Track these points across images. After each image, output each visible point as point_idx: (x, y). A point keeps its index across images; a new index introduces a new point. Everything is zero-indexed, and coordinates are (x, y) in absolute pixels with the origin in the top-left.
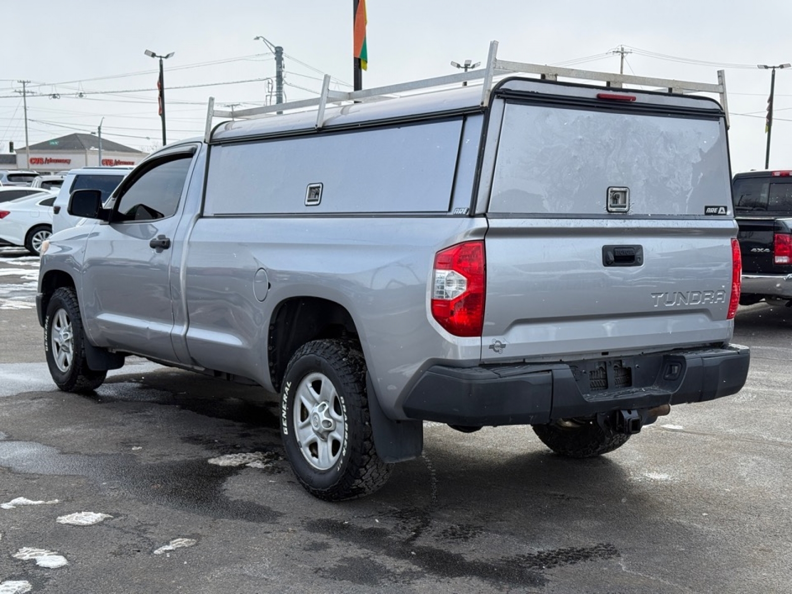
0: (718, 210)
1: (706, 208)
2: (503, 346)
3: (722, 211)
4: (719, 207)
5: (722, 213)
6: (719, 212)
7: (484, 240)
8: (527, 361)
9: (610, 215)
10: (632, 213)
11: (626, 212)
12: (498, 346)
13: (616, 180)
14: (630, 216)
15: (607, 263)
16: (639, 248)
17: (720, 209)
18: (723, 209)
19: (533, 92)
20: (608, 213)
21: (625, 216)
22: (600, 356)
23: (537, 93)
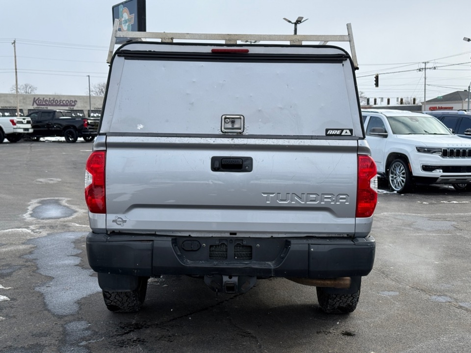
0: (342, 132)
1: (327, 130)
2: (125, 221)
3: (346, 132)
4: (342, 130)
5: (346, 134)
6: (343, 133)
7: (106, 151)
8: (157, 233)
9: (224, 135)
10: (247, 134)
11: (240, 133)
12: (120, 221)
13: (232, 111)
14: (245, 135)
15: (214, 169)
16: (250, 159)
17: (345, 131)
18: (348, 131)
19: (150, 51)
20: (222, 133)
21: (240, 135)
22: (228, 235)
23: (154, 51)
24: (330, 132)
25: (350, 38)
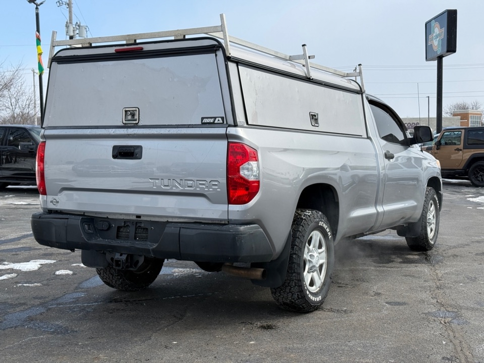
0: (215, 120)
1: (203, 118)
2: (58, 202)
3: (219, 120)
4: (215, 118)
5: (219, 122)
6: (216, 122)
7: (45, 142)
9: (125, 126)
10: (141, 124)
11: (136, 124)
12: (55, 202)
13: (131, 104)
14: (139, 126)
15: (115, 157)
16: (140, 147)
17: (217, 119)
18: (220, 119)
19: (75, 56)
20: (123, 125)
21: (136, 126)
23: (77, 56)
24: (205, 121)
25: (222, 28)
